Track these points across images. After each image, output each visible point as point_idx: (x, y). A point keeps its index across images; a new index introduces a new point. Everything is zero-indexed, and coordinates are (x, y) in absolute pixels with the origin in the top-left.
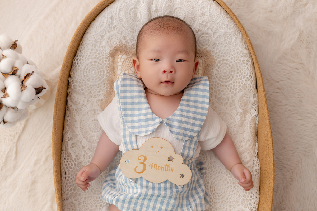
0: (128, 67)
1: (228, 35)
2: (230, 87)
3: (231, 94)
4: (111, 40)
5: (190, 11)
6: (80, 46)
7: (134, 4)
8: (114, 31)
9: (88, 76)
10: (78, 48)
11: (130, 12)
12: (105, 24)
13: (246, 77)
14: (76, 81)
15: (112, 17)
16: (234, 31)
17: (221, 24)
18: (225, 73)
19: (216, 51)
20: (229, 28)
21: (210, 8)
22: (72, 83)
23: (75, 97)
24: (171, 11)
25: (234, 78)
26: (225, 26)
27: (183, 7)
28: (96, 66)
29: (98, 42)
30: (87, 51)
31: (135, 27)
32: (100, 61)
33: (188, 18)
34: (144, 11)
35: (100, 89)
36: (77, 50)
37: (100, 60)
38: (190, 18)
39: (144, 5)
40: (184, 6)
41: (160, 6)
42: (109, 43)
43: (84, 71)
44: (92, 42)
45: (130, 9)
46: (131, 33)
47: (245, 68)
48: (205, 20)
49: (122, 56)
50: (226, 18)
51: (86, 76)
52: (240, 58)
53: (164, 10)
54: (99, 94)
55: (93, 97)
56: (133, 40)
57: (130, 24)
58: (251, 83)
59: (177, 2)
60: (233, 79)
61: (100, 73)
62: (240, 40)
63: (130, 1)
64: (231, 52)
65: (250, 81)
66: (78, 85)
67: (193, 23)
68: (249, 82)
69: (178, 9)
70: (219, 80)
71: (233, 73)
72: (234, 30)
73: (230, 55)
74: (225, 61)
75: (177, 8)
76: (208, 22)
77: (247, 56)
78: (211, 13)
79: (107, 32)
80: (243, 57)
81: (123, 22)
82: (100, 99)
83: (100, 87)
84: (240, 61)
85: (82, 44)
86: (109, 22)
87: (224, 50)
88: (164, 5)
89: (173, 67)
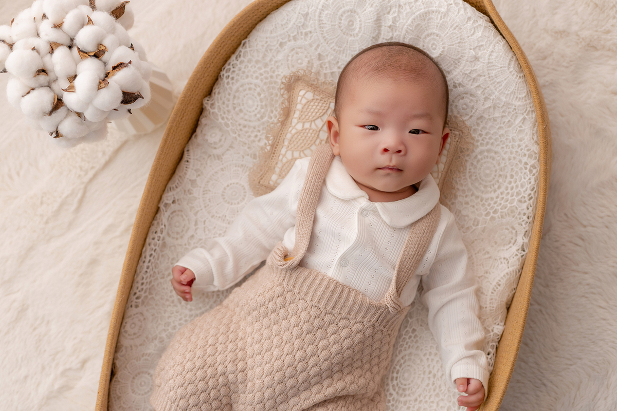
0: (311, 117)
1: (511, 110)
2: (487, 204)
3: (483, 216)
4: (294, 55)
5: (454, 46)
6: (240, 49)
8: (305, 40)
11: (342, 15)
12: (292, 23)
13: (522, 194)
15: (307, 14)
16: (524, 105)
17: (503, 85)
18: (487, 175)
19: (481, 131)
20: (517, 97)
21: (492, 51)
24: (418, 36)
25: (501, 190)
26: (509, 92)
27: (443, 35)
29: (271, 50)
31: (345, 45)
33: (447, 57)
34: (368, 21)
38: (450, 58)
39: (372, 11)
40: (446, 34)
41: (401, 21)
42: (290, 58)
44: (261, 47)
46: (333, 52)
47: (525, 178)
48: (476, 69)
49: (306, 93)
50: (516, 78)
51: (235, 106)
52: (522, 156)
53: (406, 31)
57: (336, 36)
58: (526, 209)
59: (436, 24)
60: (499, 192)
61: (259, 108)
62: (531, 125)
64: (508, 141)
65: (526, 204)
67: (452, 68)
68: (524, 206)
69: (432, 37)
71: (501, 181)
72: (525, 103)
74: (493, 154)
75: (431, 34)
76: (481, 76)
77: (535, 158)
78: (490, 61)
80: (527, 157)
81: (325, 30)
84: (520, 161)
85: (245, 45)
86: (300, 22)
87: (495, 133)
88: (409, 22)
89: (402, 143)
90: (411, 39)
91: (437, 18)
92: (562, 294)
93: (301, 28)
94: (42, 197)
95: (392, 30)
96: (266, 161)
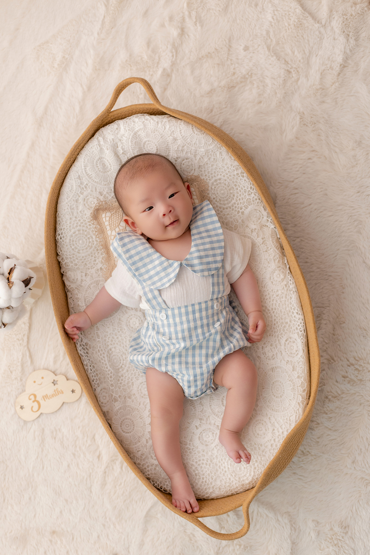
0: (116, 224)
1: (211, 153)
2: (234, 208)
3: (237, 215)
4: (87, 202)
5: (160, 141)
6: (58, 219)
7: (98, 154)
8: (87, 190)
9: (77, 249)
10: (56, 222)
11: (97, 164)
12: (74, 186)
13: (247, 190)
14: (66, 257)
15: (79, 176)
16: (215, 146)
17: (198, 143)
18: (223, 194)
19: (205, 173)
20: (209, 145)
21: (180, 131)
22: (63, 261)
23: (70, 275)
24: (140, 148)
25: (236, 196)
26: (203, 144)
27: (151, 139)
28: (81, 234)
29: (74, 208)
30: (66, 222)
31: (108, 178)
32: (84, 228)
33: (161, 149)
34: (111, 158)
35: (95, 258)
36: (56, 224)
37: (84, 226)
38: (163, 148)
41: (126, 146)
42: (86, 205)
43: (71, 244)
44: (67, 210)
45: (95, 161)
46: (106, 186)
47: (242, 182)
48: (179, 145)
49: (106, 214)
50: (201, 136)
51: (74, 249)
52: (233, 172)
53: (132, 149)
54: (96, 263)
55: (90, 268)
56: (111, 192)
57: (101, 176)
58: (254, 196)
59: (144, 136)
60: (235, 198)
61: (88, 240)
62: (226, 153)
63: (92, 153)
64: (221, 169)
65: (253, 193)
66: (70, 261)
67: (168, 152)
68: (253, 195)
69: (147, 143)
70: (221, 204)
71: (231, 191)
72: (215, 144)
73: (221, 173)
74: (218, 181)
75: (145, 142)
76: (183, 147)
77: (240, 168)
78: (183, 136)
79: (80, 194)
80: (236, 170)
81: (93, 178)
82: (99, 268)
83: (94, 256)
84: (234, 175)
85: (59, 216)
86: (78, 183)
87: (212, 169)
88: (130, 144)
89: (169, 206)
90: (137, 152)
91: (142, 133)
92: (306, 224)
93: (81, 186)
94: (9, 369)
95: (125, 154)
96: (109, 263)
